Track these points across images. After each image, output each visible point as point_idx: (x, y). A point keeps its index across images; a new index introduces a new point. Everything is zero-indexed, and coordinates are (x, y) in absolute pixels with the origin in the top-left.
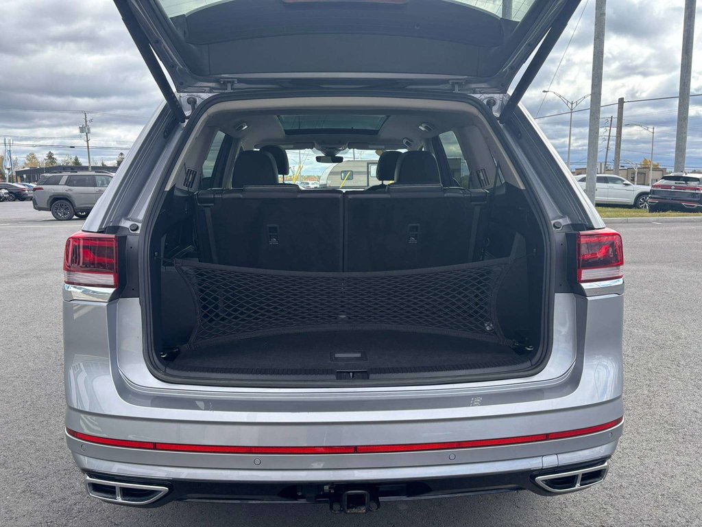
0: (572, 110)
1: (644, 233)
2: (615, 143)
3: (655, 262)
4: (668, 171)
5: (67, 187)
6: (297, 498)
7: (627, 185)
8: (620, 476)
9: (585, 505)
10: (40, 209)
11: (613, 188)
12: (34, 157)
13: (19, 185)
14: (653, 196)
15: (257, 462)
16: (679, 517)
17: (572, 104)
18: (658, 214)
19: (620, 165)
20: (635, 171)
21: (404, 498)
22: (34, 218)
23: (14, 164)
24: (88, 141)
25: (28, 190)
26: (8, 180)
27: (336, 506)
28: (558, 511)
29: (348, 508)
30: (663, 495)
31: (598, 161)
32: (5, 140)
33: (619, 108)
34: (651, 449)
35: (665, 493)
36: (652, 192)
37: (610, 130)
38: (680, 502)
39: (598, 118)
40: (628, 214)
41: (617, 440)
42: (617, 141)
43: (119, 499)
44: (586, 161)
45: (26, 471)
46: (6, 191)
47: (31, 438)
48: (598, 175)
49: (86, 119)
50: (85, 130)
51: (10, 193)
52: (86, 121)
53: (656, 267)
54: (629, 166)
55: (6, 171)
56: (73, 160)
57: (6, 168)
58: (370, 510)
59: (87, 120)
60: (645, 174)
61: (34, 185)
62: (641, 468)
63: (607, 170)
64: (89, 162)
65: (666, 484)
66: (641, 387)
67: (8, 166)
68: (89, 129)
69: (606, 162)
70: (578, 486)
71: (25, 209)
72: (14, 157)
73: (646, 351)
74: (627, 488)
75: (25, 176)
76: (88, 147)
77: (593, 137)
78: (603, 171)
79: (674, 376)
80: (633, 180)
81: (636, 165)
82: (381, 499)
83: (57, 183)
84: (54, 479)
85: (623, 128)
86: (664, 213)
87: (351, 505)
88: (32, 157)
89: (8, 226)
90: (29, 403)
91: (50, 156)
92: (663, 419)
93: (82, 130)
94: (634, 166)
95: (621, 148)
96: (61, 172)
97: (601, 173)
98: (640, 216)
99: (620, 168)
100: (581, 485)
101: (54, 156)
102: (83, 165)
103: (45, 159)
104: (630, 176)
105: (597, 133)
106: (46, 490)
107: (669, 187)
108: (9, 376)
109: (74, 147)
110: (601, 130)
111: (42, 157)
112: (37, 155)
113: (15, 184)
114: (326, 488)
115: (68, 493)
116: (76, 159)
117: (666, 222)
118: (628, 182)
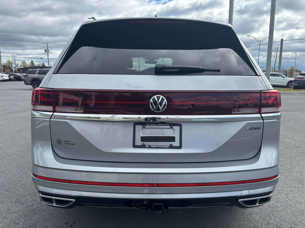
0: (260, 44)
1: (291, 98)
2: (279, 59)
3: (295, 111)
4: (302, 72)
5: (39, 75)
6: (132, 206)
7: (284, 77)
8: (277, 202)
9: (261, 214)
10: (27, 84)
11: (277, 79)
12: (25, 63)
13: (19, 74)
14: (295, 82)
15: (114, 189)
16: (303, 221)
17: (260, 41)
18: (297, 90)
19: (281, 69)
20: (287, 72)
21: (179, 208)
22: (25, 88)
23: (17, 65)
24: (48, 56)
25: (23, 77)
26: (14, 72)
27: (149, 210)
28: (249, 216)
29: (154, 211)
30: (296, 211)
31: (271, 67)
32: (13, 55)
33: (281, 43)
34: (291, 191)
35: (297, 210)
36: (295, 80)
37: (277, 53)
38: (303, 214)
39: (272, 48)
40: (284, 90)
41: (275, 184)
42: (280, 58)
43: (55, 205)
44: (266, 67)
45: (17, 193)
46: (13, 77)
47: (19, 179)
48: (271, 73)
50: (47, 51)
51: (15, 77)
52: (47, 47)
53: (296, 113)
54: (285, 69)
55: (13, 68)
56: (42, 64)
57: (13, 67)
58: (164, 212)
59: (48, 46)
60: (292, 73)
61: (24, 74)
62: (287, 199)
63: (275, 71)
64: (49, 65)
65: (297, 206)
66: (287, 164)
67: (14, 66)
68: (48, 51)
69: (274, 68)
70: (257, 204)
71: (21, 84)
72: (17, 62)
73: (290, 149)
74: (280, 207)
75: (21, 71)
76: (48, 58)
77: (269, 56)
78: (273, 71)
79: (302, 160)
80: (286, 76)
81: (288, 69)
82: (169, 208)
83: (34, 73)
84: (29, 197)
85: (282, 52)
86: (300, 90)
87: (156, 210)
88: (24, 62)
89: (14, 91)
90: (19, 165)
91: (32, 62)
92: (297, 178)
93: (46, 51)
94: (287, 69)
95: (282, 61)
96: (36, 69)
97: (272, 72)
98: (289, 91)
99: (281, 70)
100: (259, 204)
101: (34, 62)
102: (46, 66)
103: (30, 64)
104: (285, 73)
105: (271, 54)
106: (25, 202)
107: (303, 78)
108: (11, 153)
109: (42, 58)
110: (273, 53)
111: (28, 63)
112: (26, 62)
113: (17, 74)
114: (145, 202)
115: (34, 203)
116: (43, 64)
117: (301, 94)
118: (284, 76)
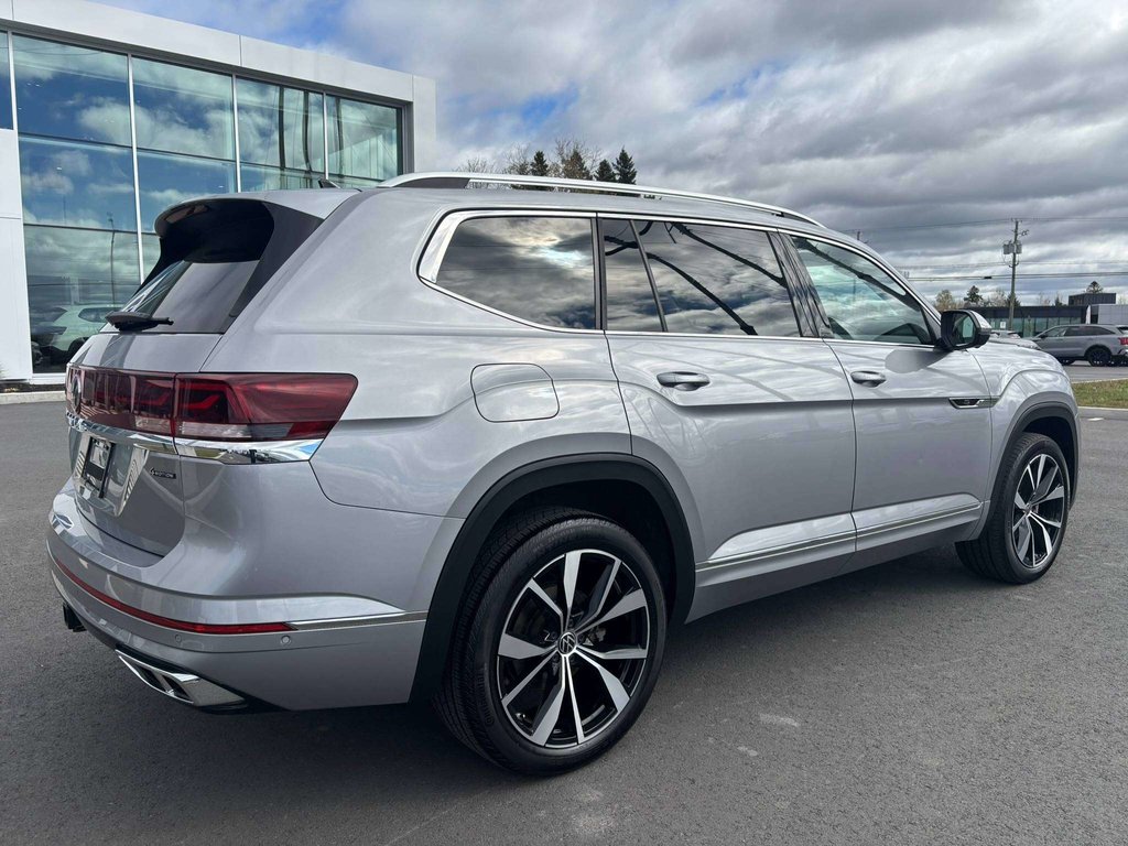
12: (947, 297)
24: (1014, 266)
49: (1016, 232)
50: (1012, 248)
52: (1016, 235)
59: (1019, 231)
68: (1019, 247)
76: (1014, 275)
88: (945, 295)
91: (973, 293)
93: (1007, 249)
109: (990, 278)
111: (961, 296)
112: (953, 293)
